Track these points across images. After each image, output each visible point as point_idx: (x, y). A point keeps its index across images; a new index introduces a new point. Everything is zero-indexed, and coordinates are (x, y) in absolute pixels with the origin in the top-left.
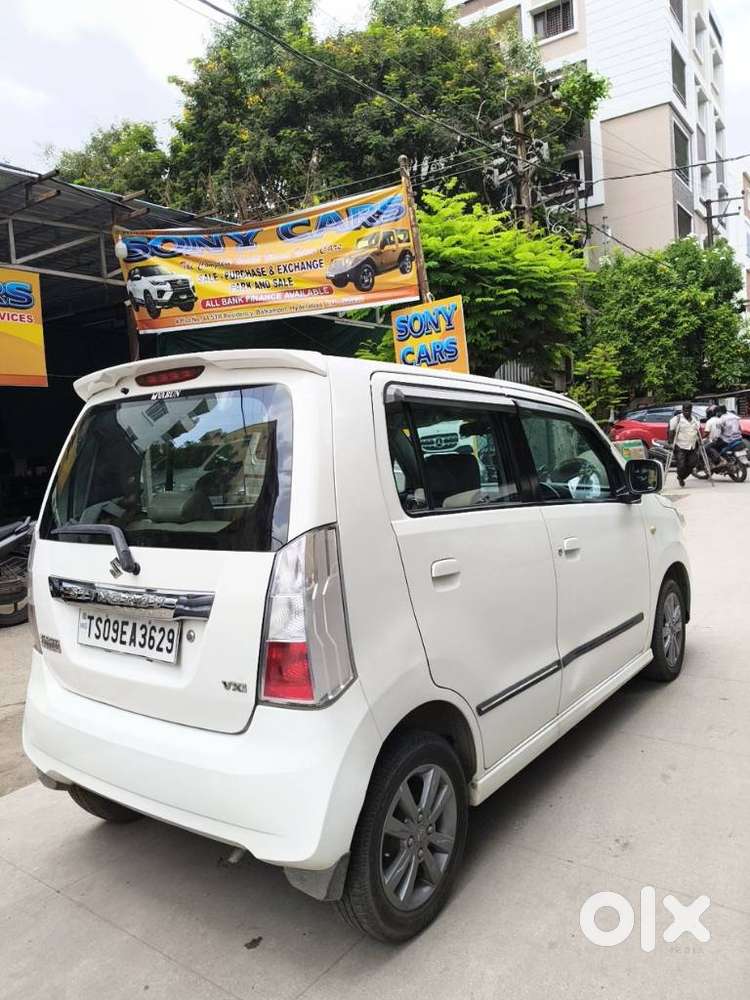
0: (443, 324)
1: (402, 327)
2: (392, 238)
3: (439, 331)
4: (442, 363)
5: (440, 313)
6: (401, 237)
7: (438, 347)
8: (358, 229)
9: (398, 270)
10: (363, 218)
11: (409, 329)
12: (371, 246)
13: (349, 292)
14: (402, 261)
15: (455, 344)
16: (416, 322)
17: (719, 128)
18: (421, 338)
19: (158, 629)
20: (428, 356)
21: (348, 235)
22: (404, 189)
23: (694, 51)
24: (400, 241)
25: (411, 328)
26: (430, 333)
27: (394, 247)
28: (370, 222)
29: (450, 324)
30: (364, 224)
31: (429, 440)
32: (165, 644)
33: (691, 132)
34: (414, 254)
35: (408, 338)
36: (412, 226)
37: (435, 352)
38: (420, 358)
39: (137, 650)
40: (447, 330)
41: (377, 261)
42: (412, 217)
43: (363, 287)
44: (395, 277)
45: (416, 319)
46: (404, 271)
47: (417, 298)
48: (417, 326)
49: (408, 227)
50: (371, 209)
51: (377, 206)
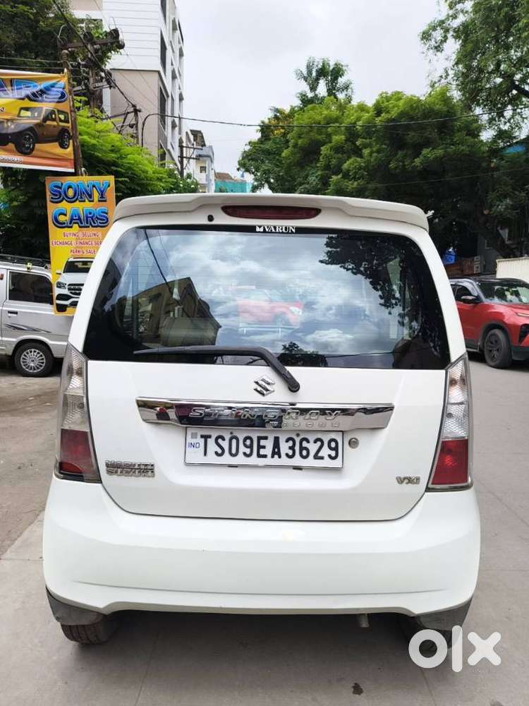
0: (96, 196)
1: (56, 191)
2: (54, 116)
3: (93, 201)
4: (92, 226)
5: (94, 186)
6: (62, 117)
7: (90, 213)
8: (23, 99)
9: (57, 144)
10: (28, 92)
11: (63, 194)
12: (34, 118)
13: (9, 151)
14: (62, 137)
15: (107, 214)
16: (70, 189)
17: (181, 99)
18: (75, 203)
19: (312, 441)
20: (80, 219)
21: (11, 103)
22: (66, 78)
23: (171, 42)
24: (61, 121)
25: (66, 195)
26: (85, 201)
27: (55, 123)
28: (34, 97)
29: (102, 197)
30: (28, 97)
31: (77, 287)
32: (325, 452)
33: (168, 96)
34: (71, 134)
35: (60, 202)
36: (71, 111)
37: (87, 217)
38: (72, 219)
39: (284, 461)
40: (99, 201)
41: (38, 131)
42: (72, 103)
43: (24, 150)
44: (54, 148)
45: (70, 187)
46: (63, 146)
47: (73, 170)
48: (71, 193)
49: (68, 110)
50: (36, 86)
51: (42, 86)
